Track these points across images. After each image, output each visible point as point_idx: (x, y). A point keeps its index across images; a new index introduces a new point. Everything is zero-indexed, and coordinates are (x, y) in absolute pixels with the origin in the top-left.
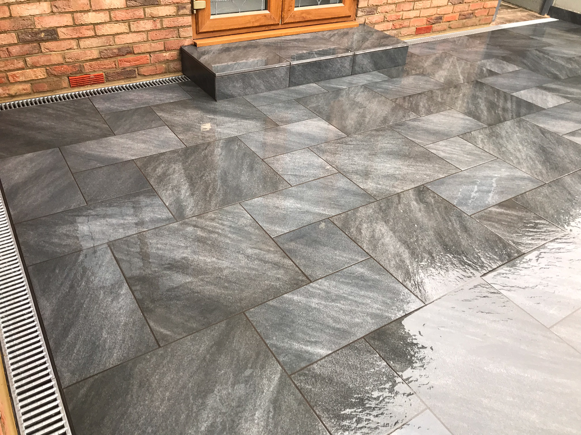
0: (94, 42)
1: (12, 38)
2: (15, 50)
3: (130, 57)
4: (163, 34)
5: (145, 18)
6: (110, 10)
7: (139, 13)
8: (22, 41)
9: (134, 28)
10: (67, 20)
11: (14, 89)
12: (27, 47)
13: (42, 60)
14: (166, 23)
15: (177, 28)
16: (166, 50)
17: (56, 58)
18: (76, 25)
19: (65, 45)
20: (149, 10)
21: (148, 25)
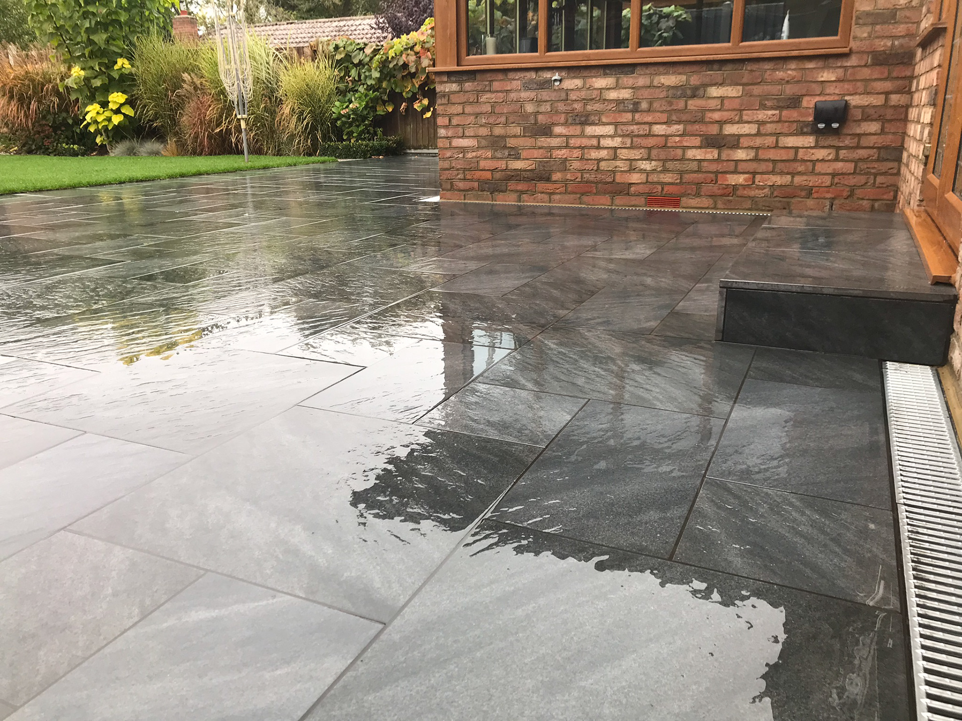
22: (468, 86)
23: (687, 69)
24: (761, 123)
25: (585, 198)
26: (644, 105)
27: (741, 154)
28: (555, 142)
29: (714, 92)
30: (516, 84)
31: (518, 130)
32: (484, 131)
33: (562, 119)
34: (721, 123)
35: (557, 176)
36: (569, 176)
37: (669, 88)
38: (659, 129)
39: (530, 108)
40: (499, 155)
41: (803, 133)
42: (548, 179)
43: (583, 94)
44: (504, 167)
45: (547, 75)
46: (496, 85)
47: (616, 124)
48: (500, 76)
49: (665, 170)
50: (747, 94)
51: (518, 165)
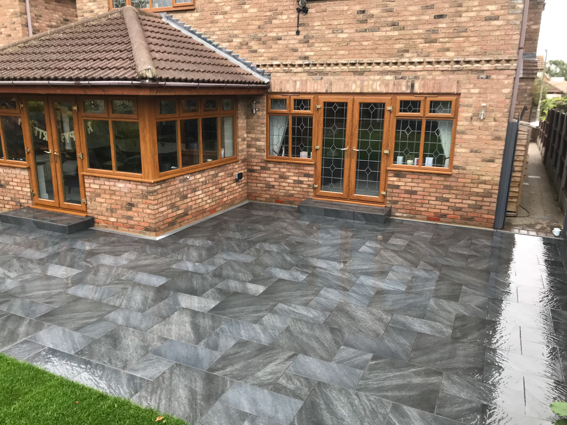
0: (283, 191)
1: (264, 186)
2: (264, 189)
3: (292, 198)
4: (303, 193)
5: (298, 187)
6: (289, 183)
7: (297, 185)
8: (266, 187)
9: (295, 189)
10: (277, 184)
11: (262, 199)
12: (267, 189)
13: (270, 193)
14: (305, 190)
15: (308, 192)
16: (303, 198)
17: (273, 193)
18: (279, 185)
19: (276, 190)
20: (300, 185)
21: (299, 189)
22: (163, 185)
23: (215, 169)
24: (228, 182)
25: (197, 217)
26: (207, 182)
27: (226, 192)
28: (188, 200)
29: (220, 174)
30: (177, 182)
31: (178, 199)
32: (169, 202)
33: (189, 191)
34: (221, 183)
35: (189, 213)
36: (193, 211)
37: (213, 175)
38: (211, 189)
39: (181, 190)
40: (174, 210)
41: (234, 183)
42: (187, 215)
43: (194, 181)
44: (175, 214)
45: (185, 177)
46: (172, 183)
47: (202, 190)
48: (173, 180)
49: (213, 201)
50: (225, 174)
51: (179, 212)
